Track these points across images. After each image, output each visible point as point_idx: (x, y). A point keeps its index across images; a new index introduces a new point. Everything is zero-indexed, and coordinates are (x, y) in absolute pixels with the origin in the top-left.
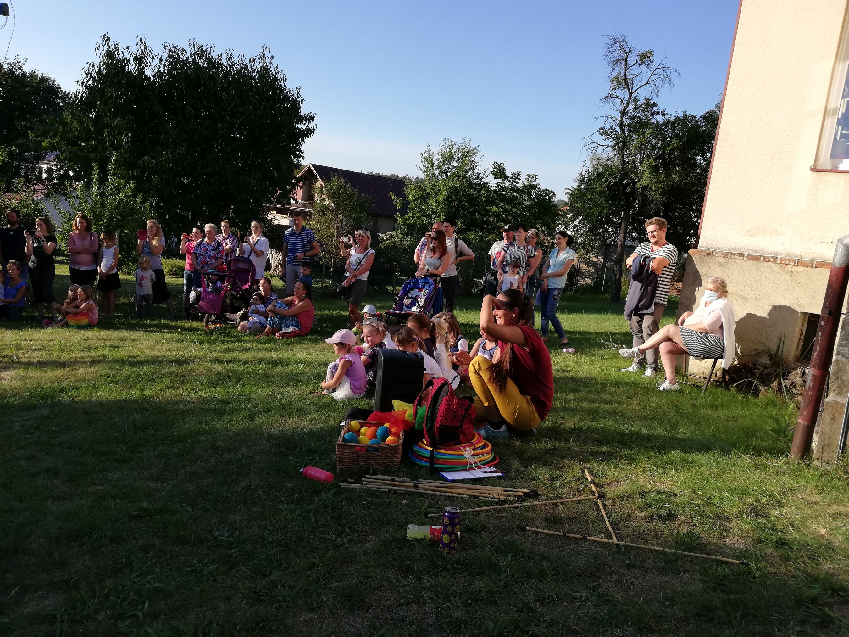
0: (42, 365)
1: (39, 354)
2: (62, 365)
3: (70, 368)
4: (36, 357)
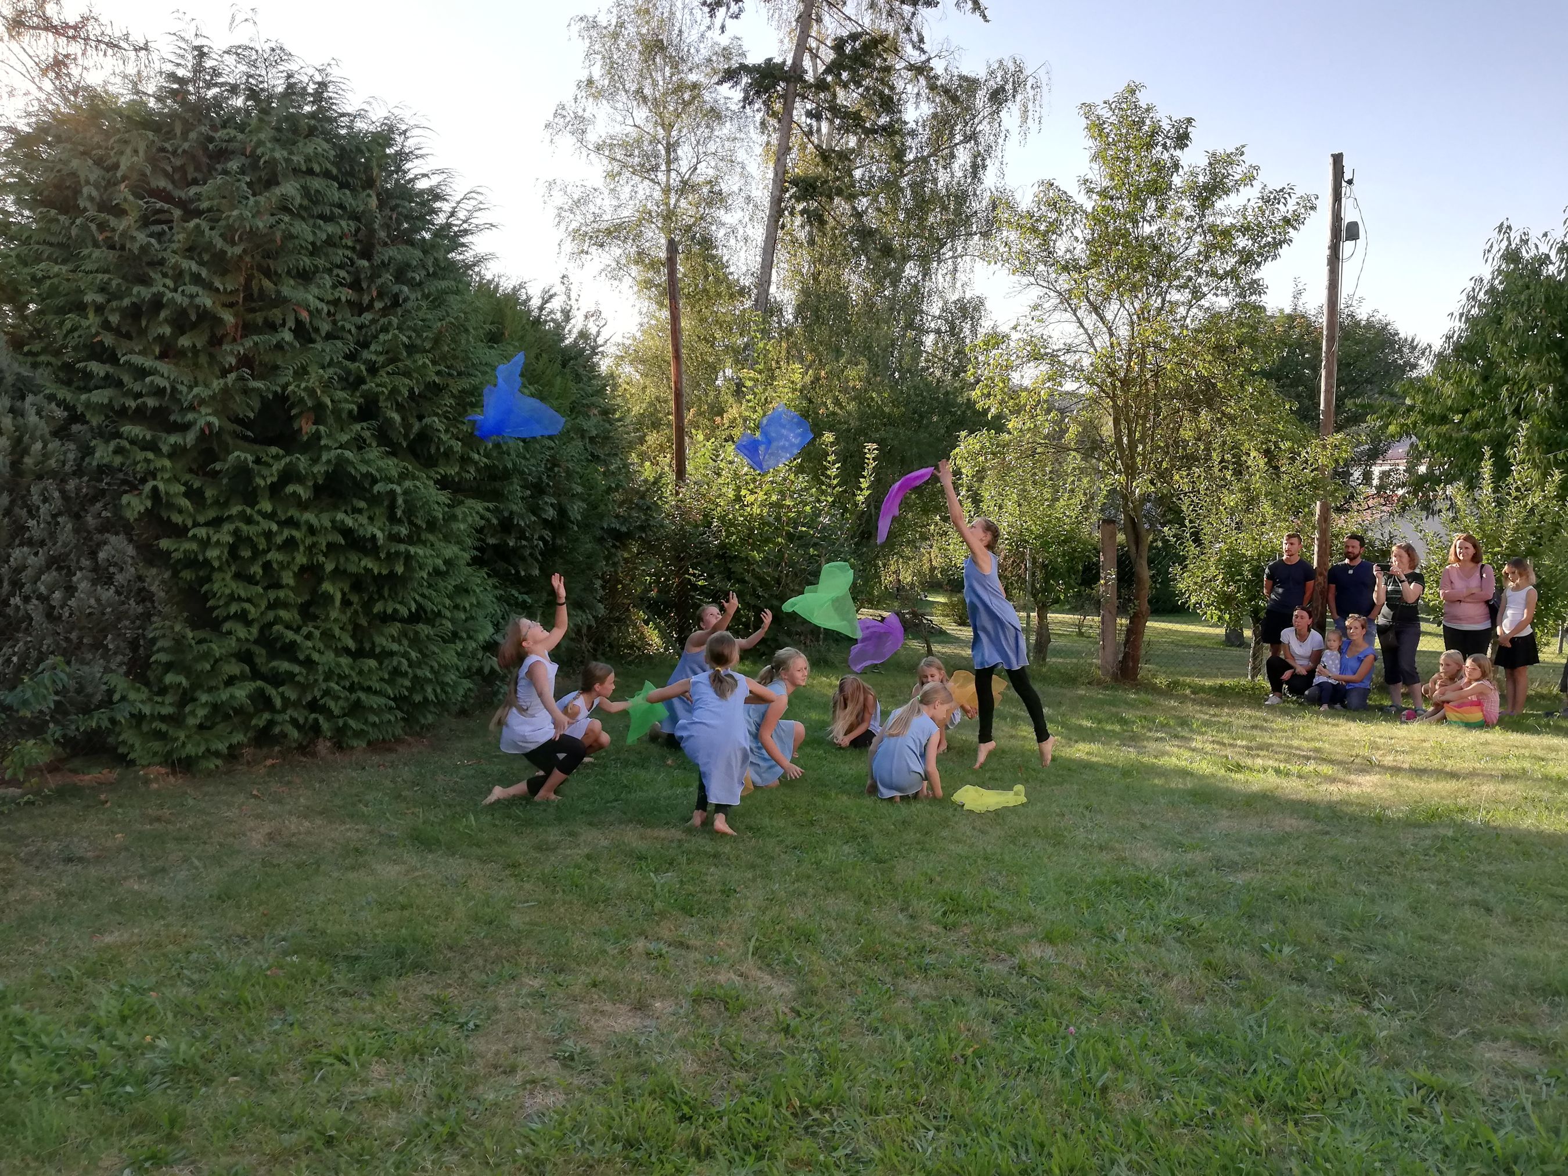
0: (1419, 772)
1: (1409, 759)
2: (1454, 775)
3: (1468, 781)
4: (1407, 761)
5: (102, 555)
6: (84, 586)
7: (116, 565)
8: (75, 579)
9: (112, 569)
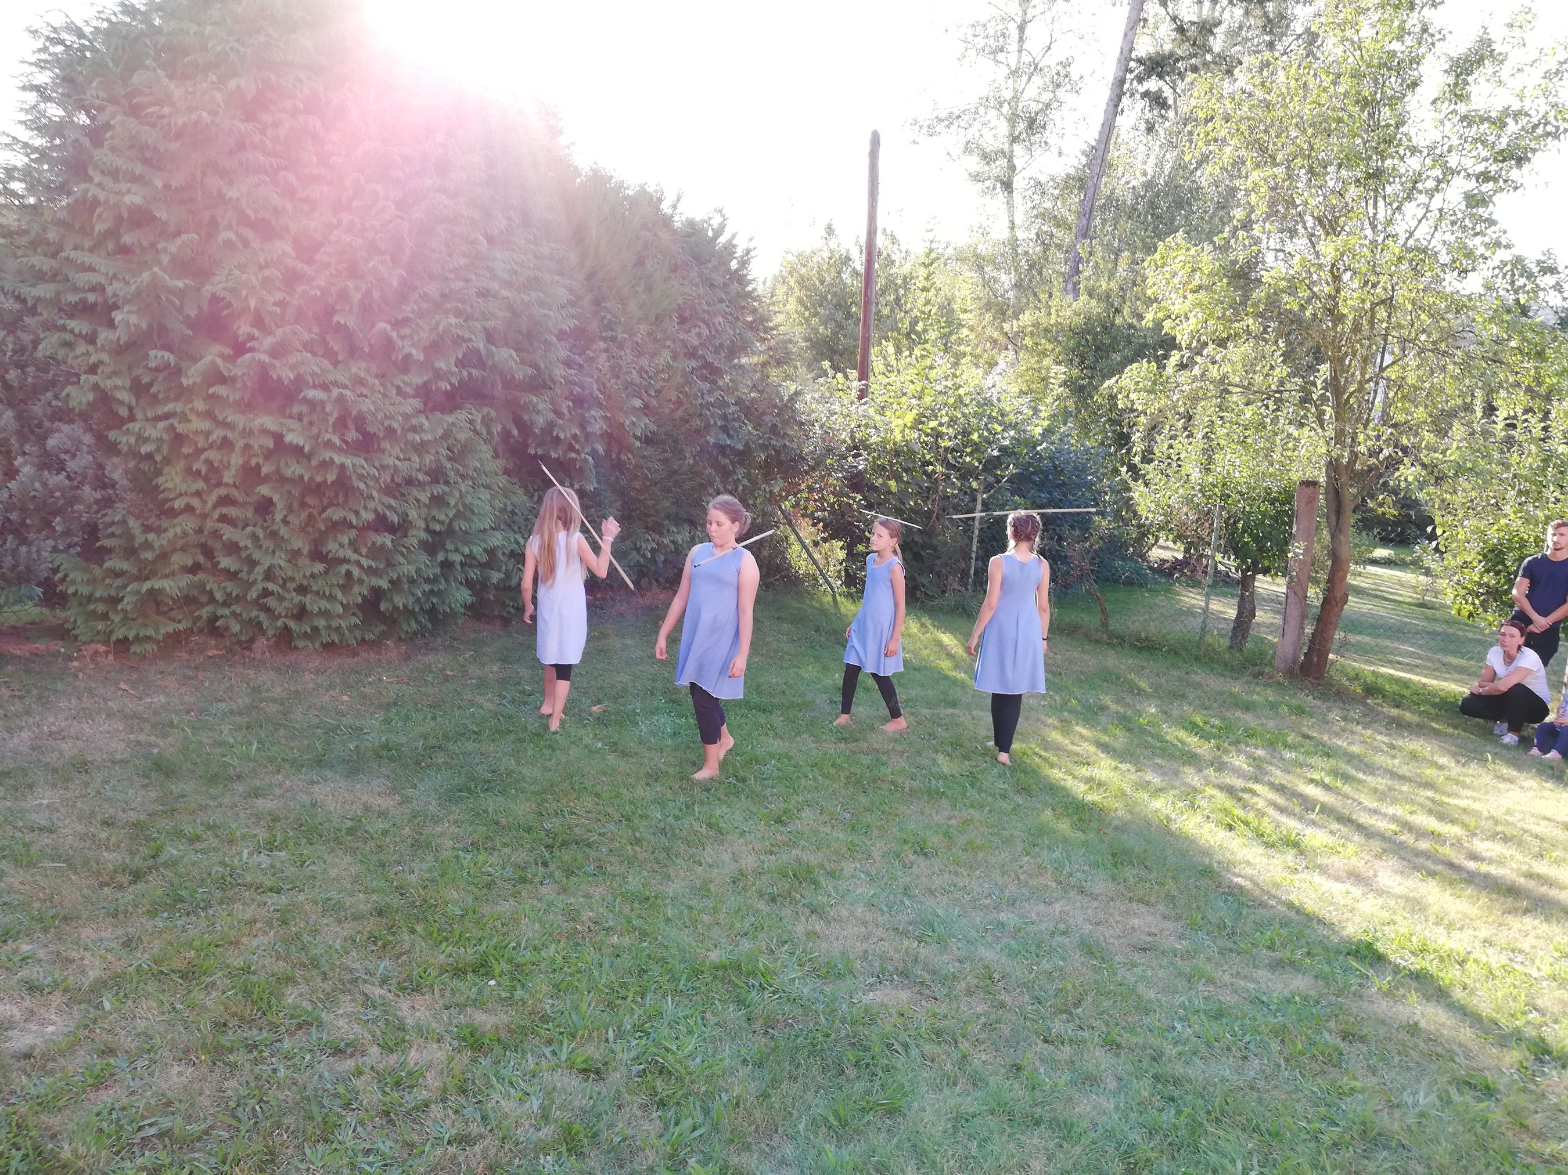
5: (52, 442)
6: (27, 470)
7: (67, 452)
8: (16, 463)
9: (63, 456)
